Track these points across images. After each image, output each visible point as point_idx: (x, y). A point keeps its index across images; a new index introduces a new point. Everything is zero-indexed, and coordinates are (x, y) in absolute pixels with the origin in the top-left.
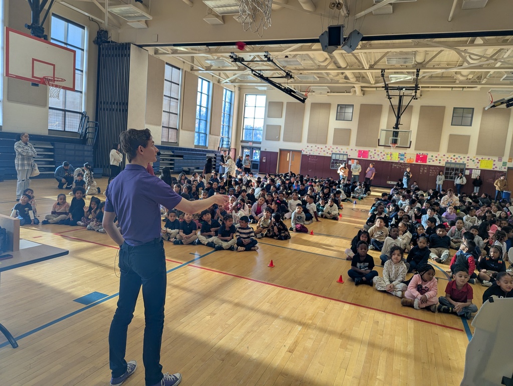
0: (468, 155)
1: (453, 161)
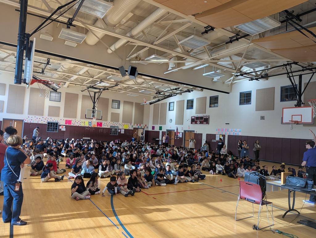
0: (119, 123)
1: (113, 126)
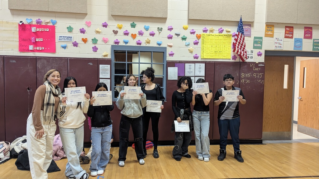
1: (132, 43)
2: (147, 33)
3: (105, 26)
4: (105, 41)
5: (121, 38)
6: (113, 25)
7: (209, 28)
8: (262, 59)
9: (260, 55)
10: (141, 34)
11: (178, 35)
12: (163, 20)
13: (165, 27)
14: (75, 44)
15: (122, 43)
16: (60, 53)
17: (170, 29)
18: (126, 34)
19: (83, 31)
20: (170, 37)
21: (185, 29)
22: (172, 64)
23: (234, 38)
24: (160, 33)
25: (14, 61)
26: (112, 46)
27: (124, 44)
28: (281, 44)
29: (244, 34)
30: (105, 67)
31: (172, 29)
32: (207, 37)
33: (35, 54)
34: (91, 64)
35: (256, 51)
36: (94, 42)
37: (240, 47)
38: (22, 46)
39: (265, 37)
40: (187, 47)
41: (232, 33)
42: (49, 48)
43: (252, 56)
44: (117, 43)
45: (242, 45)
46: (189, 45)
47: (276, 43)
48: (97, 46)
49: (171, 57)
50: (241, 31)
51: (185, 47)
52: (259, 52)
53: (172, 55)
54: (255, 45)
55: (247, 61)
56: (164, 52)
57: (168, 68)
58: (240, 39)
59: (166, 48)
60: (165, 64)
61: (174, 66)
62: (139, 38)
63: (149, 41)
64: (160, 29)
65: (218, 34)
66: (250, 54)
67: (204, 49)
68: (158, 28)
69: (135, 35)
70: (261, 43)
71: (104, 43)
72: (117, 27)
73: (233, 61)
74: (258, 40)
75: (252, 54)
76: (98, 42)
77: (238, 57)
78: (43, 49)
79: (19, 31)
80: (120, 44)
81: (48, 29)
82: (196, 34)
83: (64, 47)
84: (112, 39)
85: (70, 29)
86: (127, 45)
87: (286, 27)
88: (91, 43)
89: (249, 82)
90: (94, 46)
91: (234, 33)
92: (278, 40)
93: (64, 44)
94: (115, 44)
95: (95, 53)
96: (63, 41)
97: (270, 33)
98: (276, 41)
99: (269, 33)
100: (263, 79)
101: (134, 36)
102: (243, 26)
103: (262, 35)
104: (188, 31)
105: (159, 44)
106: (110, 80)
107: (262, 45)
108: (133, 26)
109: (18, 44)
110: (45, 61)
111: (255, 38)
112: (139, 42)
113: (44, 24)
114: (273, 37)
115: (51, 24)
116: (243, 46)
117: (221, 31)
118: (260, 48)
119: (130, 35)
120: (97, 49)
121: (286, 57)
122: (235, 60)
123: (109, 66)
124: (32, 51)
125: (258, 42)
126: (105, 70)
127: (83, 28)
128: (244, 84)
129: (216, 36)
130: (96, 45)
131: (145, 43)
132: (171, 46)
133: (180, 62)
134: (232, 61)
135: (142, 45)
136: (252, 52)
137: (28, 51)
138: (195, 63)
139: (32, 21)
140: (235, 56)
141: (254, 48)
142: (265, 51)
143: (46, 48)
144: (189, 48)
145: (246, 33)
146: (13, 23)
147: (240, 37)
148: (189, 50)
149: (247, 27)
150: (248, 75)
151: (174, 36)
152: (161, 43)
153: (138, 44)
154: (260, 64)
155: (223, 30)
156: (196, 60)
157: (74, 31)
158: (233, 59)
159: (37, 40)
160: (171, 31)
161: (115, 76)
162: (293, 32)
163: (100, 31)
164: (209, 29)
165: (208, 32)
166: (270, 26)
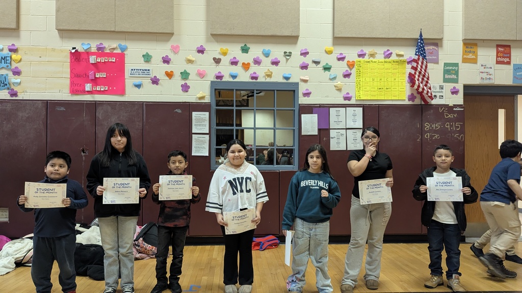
1: (244, 77)
2: (266, 62)
3: (201, 51)
4: (201, 75)
5: (226, 70)
6: (214, 50)
7: (367, 50)
8: (459, 99)
9: (454, 92)
10: (257, 62)
11: (317, 63)
12: (293, 39)
13: (296, 51)
14: (155, 81)
15: (227, 78)
16: (132, 95)
17: (305, 54)
18: (234, 63)
19: (166, 61)
20: (304, 67)
21: (329, 53)
22: (308, 109)
23: (410, 66)
24: (287, 60)
25: (62, 109)
26: (212, 82)
27: (231, 80)
28: (490, 75)
29: (426, 59)
30: (202, 116)
31: (307, 53)
32: (366, 66)
33: (93, 97)
34: (179, 111)
35: (449, 86)
36: (184, 77)
37: (420, 79)
38: (75, 85)
39: (463, 62)
40: (331, 81)
41: (406, 58)
42: (115, 88)
43: (441, 94)
44: (219, 77)
45: (424, 76)
46: (335, 78)
47: (482, 72)
48: (189, 83)
49: (306, 98)
50: (421, 54)
51: (329, 81)
52: (454, 88)
53: (307, 94)
54: (447, 76)
55: (434, 102)
56: (294, 91)
57: (302, 115)
58: (422, 67)
59: (297, 84)
60: (297, 109)
61: (312, 113)
62: (254, 69)
63: (270, 73)
64: (288, 54)
65: (383, 60)
66: (439, 92)
67: (361, 83)
68: (285, 53)
69: (249, 64)
70: (457, 73)
71: (199, 78)
72: (219, 53)
73: (410, 103)
74: (451, 68)
75: (442, 92)
76: (190, 77)
77: (418, 96)
78: (107, 89)
79: (71, 62)
80: (224, 80)
81: (115, 59)
82: (346, 60)
83: (138, 86)
84: (212, 72)
85: (147, 58)
86: (235, 80)
87: (498, 46)
88: (180, 78)
89: (438, 137)
90: (183, 82)
91: (411, 57)
92: (484, 68)
93: (137, 81)
94: (216, 80)
95: (186, 94)
96: (136, 76)
97: (470, 56)
98: (482, 69)
99: (468, 57)
100: (462, 131)
101: (246, 66)
102: (424, 46)
103: (458, 59)
104: (334, 56)
105: (287, 78)
106: (208, 136)
107: (457, 76)
108: (245, 50)
109: (68, 82)
110: (109, 108)
111: (446, 65)
112: (254, 75)
113: (108, 51)
114: (476, 63)
115: (119, 51)
116: (425, 78)
117: (388, 56)
118: (456, 81)
119: (240, 64)
120: (189, 87)
121: (501, 96)
122: (413, 101)
123: (207, 114)
124: (89, 92)
125: (451, 71)
126: (200, 120)
127: (167, 56)
128: (430, 140)
129: (380, 63)
130: (187, 82)
131: (264, 77)
132: (305, 81)
133: (321, 106)
134: (407, 102)
135: (258, 81)
136: (441, 87)
137: (84, 92)
138: (346, 107)
139: (90, 47)
140: (412, 94)
141: (445, 80)
142: (464, 86)
143: (110, 88)
144: (336, 84)
145: (430, 57)
146: (62, 51)
147: (420, 63)
148: (335, 86)
149: (431, 47)
150: (437, 126)
151: (311, 65)
152: (289, 76)
153: (253, 78)
154: (456, 108)
155: (391, 53)
156: (347, 102)
157: (153, 60)
158: (409, 100)
159: (97, 76)
160: (305, 56)
161: (217, 130)
162: (510, 54)
163: (194, 59)
164: (367, 52)
165: (367, 57)
166: (470, 44)
